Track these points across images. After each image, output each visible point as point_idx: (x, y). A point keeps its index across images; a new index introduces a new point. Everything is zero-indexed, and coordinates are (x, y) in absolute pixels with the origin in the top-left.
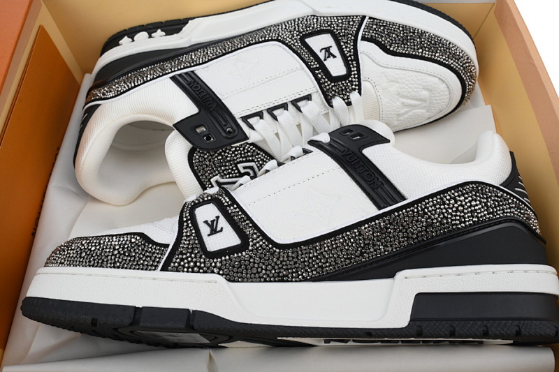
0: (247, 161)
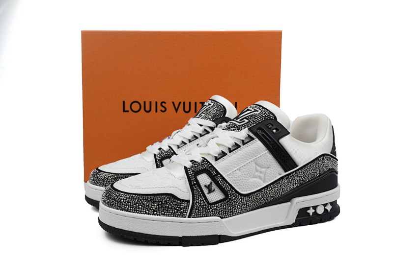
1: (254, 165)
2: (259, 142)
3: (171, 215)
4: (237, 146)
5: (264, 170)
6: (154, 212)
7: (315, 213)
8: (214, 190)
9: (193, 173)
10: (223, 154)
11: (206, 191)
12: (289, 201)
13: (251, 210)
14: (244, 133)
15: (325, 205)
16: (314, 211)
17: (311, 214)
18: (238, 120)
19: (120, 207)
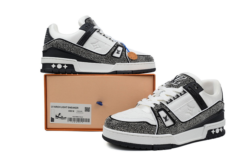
0: (178, 85)
1: (187, 106)
2: (189, 94)
3: (147, 133)
4: (178, 96)
5: (191, 109)
6: (138, 131)
7: (215, 133)
8: (168, 120)
9: (156, 110)
10: (171, 101)
11: (164, 120)
12: (203, 126)
13: (186, 131)
14: (181, 89)
15: (219, 128)
16: (214, 131)
17: (213, 133)
18: (174, 82)
19: (119, 129)
